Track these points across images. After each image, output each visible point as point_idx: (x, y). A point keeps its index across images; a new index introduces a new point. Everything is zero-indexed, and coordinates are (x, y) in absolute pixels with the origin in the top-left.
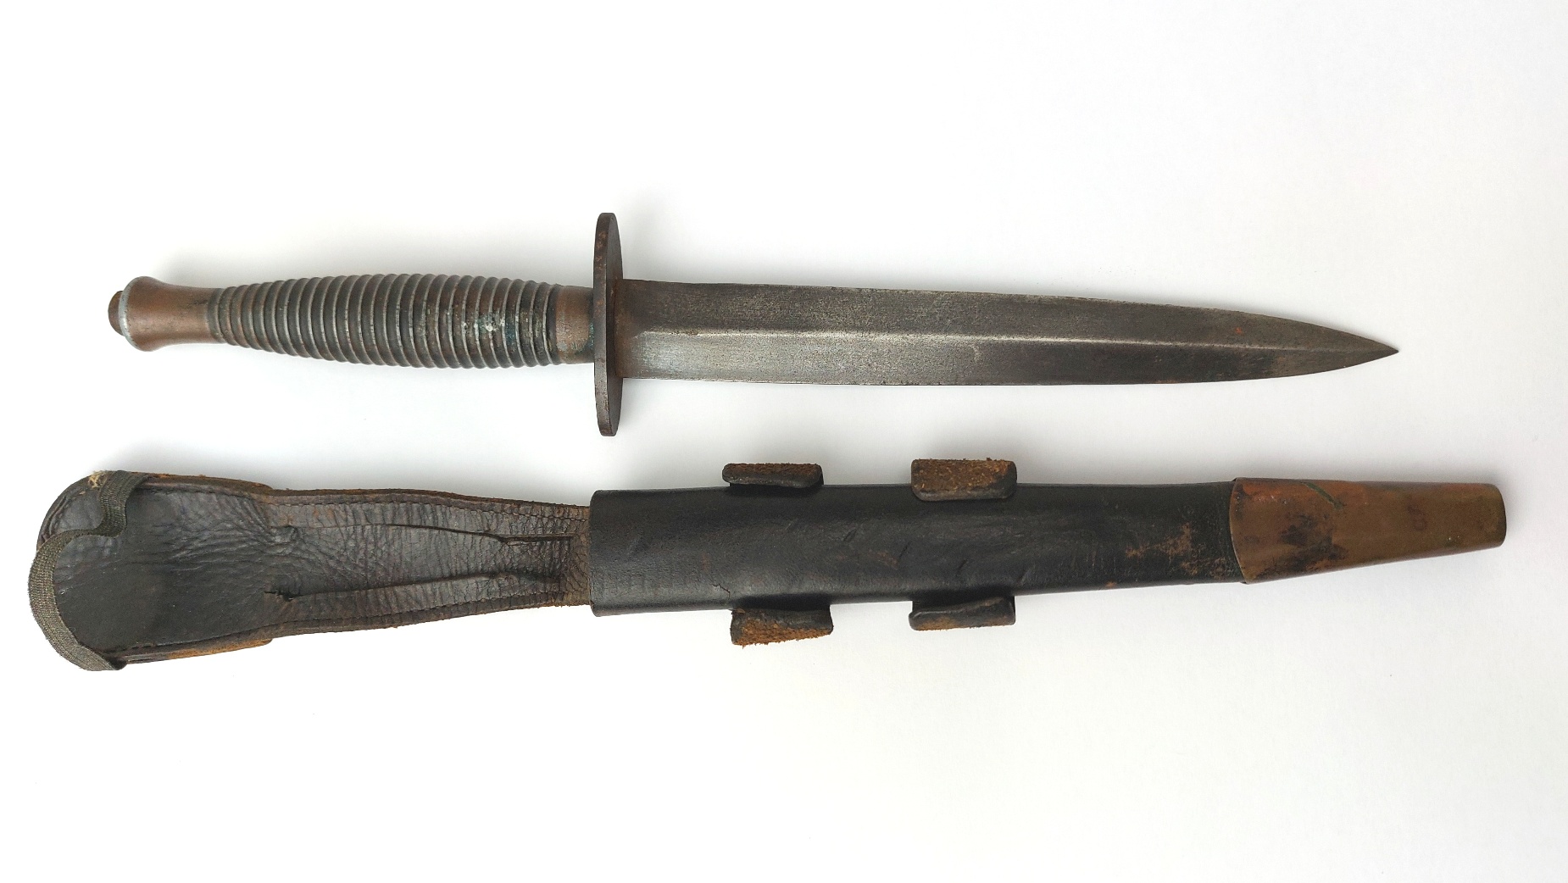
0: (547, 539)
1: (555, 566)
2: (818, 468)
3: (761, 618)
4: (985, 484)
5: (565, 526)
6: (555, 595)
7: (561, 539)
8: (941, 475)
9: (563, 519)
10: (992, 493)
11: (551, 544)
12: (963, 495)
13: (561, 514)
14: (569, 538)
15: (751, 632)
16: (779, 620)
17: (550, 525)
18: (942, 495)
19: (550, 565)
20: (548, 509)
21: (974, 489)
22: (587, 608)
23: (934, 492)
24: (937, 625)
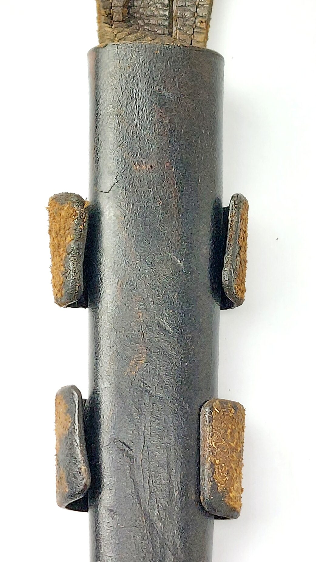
0: (171, 11)
1: (140, 19)
2: (240, 303)
3: (79, 224)
4: (218, 479)
5: (185, 29)
6: (110, 16)
7: (170, 26)
8: (229, 431)
9: (194, 27)
10: (206, 485)
11: (165, 15)
12: (205, 451)
13: (199, 24)
14: (171, 34)
15: (63, 213)
16: (75, 243)
17: (187, 14)
18: (206, 429)
19: (143, 14)
20: (205, 13)
21: (212, 465)
22: (96, 43)
23: (211, 420)
24: (63, 415)
